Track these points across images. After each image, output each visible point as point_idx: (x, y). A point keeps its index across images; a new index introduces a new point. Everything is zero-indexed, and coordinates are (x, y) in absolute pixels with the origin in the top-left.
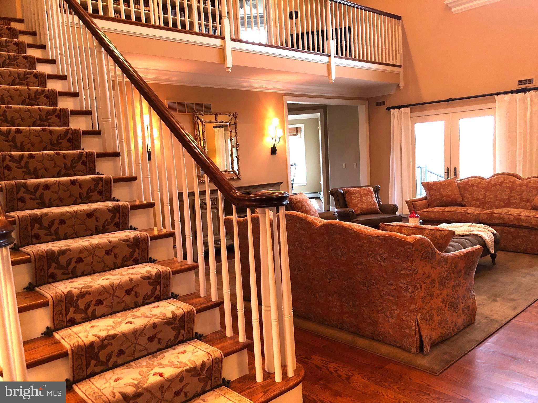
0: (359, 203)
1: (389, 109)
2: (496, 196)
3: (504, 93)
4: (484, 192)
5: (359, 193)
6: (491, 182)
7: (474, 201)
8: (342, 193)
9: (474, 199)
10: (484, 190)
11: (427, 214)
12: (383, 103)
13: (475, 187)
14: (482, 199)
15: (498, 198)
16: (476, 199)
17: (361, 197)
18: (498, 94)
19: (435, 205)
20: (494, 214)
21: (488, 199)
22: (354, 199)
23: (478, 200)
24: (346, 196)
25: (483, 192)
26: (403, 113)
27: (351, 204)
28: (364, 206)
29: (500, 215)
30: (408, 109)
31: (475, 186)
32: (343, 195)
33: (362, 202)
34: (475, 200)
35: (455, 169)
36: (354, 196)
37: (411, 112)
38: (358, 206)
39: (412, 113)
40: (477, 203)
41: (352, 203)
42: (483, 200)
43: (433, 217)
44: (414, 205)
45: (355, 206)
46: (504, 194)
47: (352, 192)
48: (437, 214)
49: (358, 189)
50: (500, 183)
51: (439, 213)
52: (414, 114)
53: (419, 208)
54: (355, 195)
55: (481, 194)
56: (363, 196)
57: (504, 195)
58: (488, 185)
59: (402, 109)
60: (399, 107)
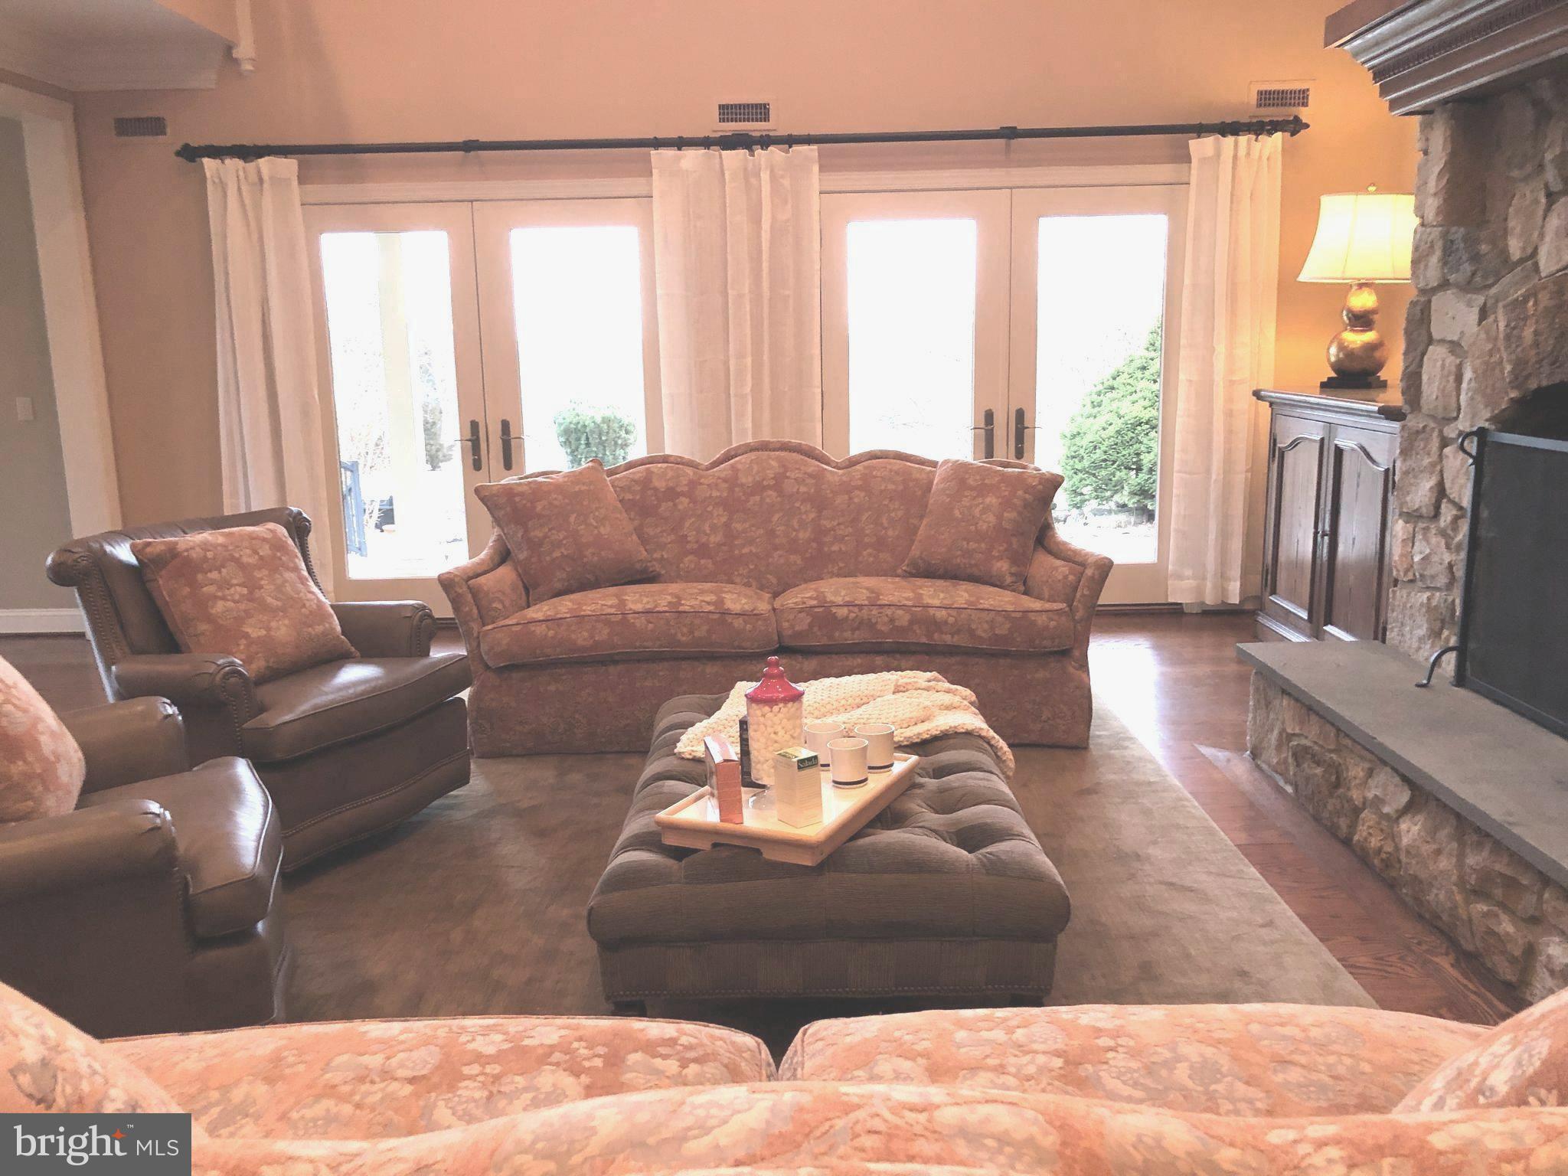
0: (248, 614)
1: (191, 154)
2: (772, 533)
3: (680, 143)
4: (724, 519)
5: (233, 559)
6: (737, 478)
7: (690, 557)
8: (128, 567)
9: (688, 547)
10: (721, 509)
11: (551, 633)
12: (155, 126)
13: (683, 499)
14: (720, 545)
15: (777, 541)
16: (695, 546)
17: (253, 586)
18: (658, 143)
19: (558, 586)
20: (834, 610)
21: (743, 546)
22: (216, 598)
23: (703, 551)
24: (164, 585)
25: (720, 517)
26: (266, 177)
27: (203, 627)
28: (282, 630)
29: (856, 609)
30: (288, 166)
31: (683, 494)
32: (138, 574)
33: (264, 608)
34: (692, 552)
35: (505, 426)
36: (212, 582)
37: (302, 180)
38: (246, 636)
39: (309, 187)
40: (703, 562)
41: (210, 619)
42: (725, 548)
43: (580, 642)
44: (475, 593)
45: (227, 635)
46: (795, 523)
47: (194, 555)
48: (599, 625)
49: (221, 540)
50: (772, 482)
51: (608, 623)
52: (316, 191)
53: (500, 606)
54: (214, 575)
55: (714, 528)
56: (257, 574)
57: (797, 527)
58: (731, 490)
59: (264, 163)
60: (248, 153)
